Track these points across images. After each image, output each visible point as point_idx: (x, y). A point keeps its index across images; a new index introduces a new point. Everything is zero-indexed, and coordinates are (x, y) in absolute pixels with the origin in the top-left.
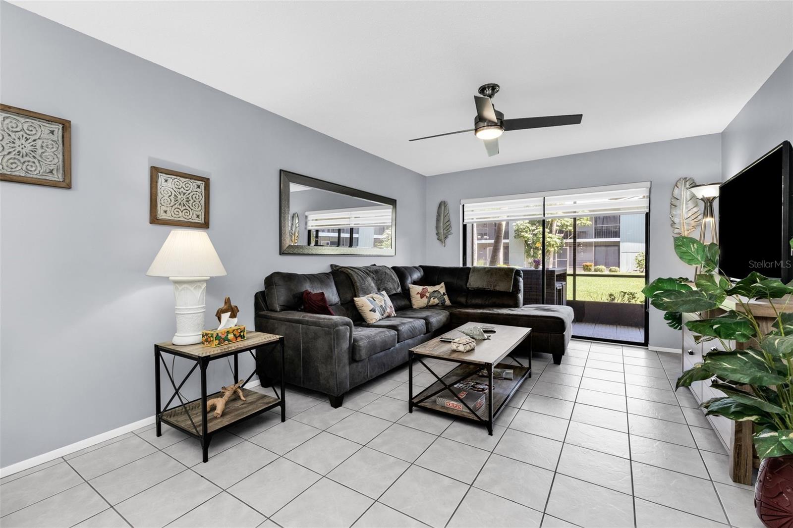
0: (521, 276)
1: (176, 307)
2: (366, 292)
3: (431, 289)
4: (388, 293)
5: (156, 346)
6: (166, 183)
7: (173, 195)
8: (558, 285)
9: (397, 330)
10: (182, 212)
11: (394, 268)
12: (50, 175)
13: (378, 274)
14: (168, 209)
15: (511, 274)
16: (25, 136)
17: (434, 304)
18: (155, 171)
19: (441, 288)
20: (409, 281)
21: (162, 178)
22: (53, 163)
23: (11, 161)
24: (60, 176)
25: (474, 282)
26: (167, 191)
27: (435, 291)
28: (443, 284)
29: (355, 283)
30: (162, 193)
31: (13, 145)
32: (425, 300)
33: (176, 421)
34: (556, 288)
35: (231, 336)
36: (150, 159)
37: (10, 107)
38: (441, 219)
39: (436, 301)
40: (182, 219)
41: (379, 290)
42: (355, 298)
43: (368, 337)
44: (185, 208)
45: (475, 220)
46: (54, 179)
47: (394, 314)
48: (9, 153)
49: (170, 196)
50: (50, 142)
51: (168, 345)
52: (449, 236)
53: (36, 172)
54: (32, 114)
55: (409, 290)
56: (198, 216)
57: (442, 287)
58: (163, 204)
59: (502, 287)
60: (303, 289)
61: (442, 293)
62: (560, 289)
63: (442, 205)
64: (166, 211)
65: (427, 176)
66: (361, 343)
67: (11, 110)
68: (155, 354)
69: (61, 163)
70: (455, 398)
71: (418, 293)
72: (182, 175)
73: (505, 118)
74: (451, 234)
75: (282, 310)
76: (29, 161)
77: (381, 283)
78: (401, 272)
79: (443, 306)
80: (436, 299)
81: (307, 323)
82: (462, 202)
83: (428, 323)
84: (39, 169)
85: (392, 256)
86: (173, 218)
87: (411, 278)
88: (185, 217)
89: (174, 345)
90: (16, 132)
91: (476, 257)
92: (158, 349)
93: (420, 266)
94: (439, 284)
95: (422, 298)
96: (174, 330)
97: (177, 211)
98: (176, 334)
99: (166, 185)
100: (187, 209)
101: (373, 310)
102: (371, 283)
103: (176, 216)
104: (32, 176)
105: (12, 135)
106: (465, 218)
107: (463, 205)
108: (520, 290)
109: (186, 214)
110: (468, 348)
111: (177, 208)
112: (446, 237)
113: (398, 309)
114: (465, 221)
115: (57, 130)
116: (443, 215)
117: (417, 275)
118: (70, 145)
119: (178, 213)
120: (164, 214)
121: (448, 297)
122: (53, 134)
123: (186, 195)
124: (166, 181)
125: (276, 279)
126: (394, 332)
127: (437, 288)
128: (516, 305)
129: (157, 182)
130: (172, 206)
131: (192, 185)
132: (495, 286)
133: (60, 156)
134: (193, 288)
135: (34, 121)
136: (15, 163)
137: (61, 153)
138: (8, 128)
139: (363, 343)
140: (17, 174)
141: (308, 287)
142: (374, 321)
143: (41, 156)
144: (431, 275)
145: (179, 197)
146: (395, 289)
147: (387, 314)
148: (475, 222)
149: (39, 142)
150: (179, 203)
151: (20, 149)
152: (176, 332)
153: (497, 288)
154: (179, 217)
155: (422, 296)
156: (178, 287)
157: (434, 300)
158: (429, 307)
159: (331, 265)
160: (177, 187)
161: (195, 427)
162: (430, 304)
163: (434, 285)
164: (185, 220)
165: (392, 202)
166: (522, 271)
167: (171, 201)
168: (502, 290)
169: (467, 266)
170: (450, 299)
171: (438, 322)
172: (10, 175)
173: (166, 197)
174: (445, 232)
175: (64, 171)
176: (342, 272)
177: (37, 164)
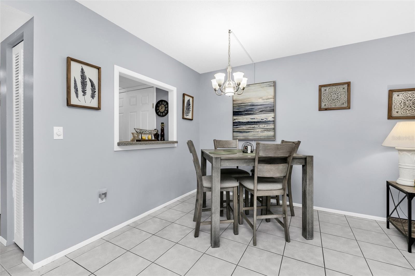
1: (399, 164)
5: (387, 182)
6: (398, 97)
7: (403, 102)
10: (409, 111)
12: (343, 105)
14: (399, 110)
16: (335, 93)
18: (391, 92)
21: (395, 94)
22: (344, 100)
23: (331, 103)
24: (346, 105)
26: (399, 101)
30: (396, 102)
31: (331, 97)
33: (396, 224)
36: (388, 86)
37: (330, 84)
40: (409, 115)
44: (411, 108)
46: (344, 106)
48: (330, 100)
49: (401, 103)
50: (343, 92)
51: (393, 183)
53: (338, 105)
54: (337, 84)
58: (396, 108)
64: (398, 112)
67: (331, 85)
68: (387, 186)
69: (347, 100)
72: (409, 90)
76: (336, 102)
84: (339, 103)
86: (402, 115)
88: (411, 113)
89: (397, 183)
90: (332, 92)
92: (388, 184)
96: (398, 176)
97: (405, 111)
98: (399, 178)
99: (400, 97)
100: (413, 109)
103: (404, 114)
104: (337, 107)
105: (331, 94)
109: (412, 111)
111: (405, 109)
115: (345, 87)
118: (350, 91)
119: (406, 112)
120: (397, 113)
122: (344, 89)
123: (412, 101)
124: (398, 95)
129: (392, 98)
130: (402, 109)
133: (347, 97)
134: (410, 154)
135: (338, 87)
136: (332, 103)
137: (347, 96)
138: (330, 92)
140: (332, 107)
143: (340, 99)
145: (407, 102)
149: (339, 94)
150: (407, 106)
151: (333, 98)
152: (399, 177)
154: (407, 114)
156: (400, 152)
160: (406, 97)
161: (405, 232)
164: (412, 115)
167: (401, 106)
172: (330, 108)
173: (398, 104)
175: (348, 102)
177: (339, 102)
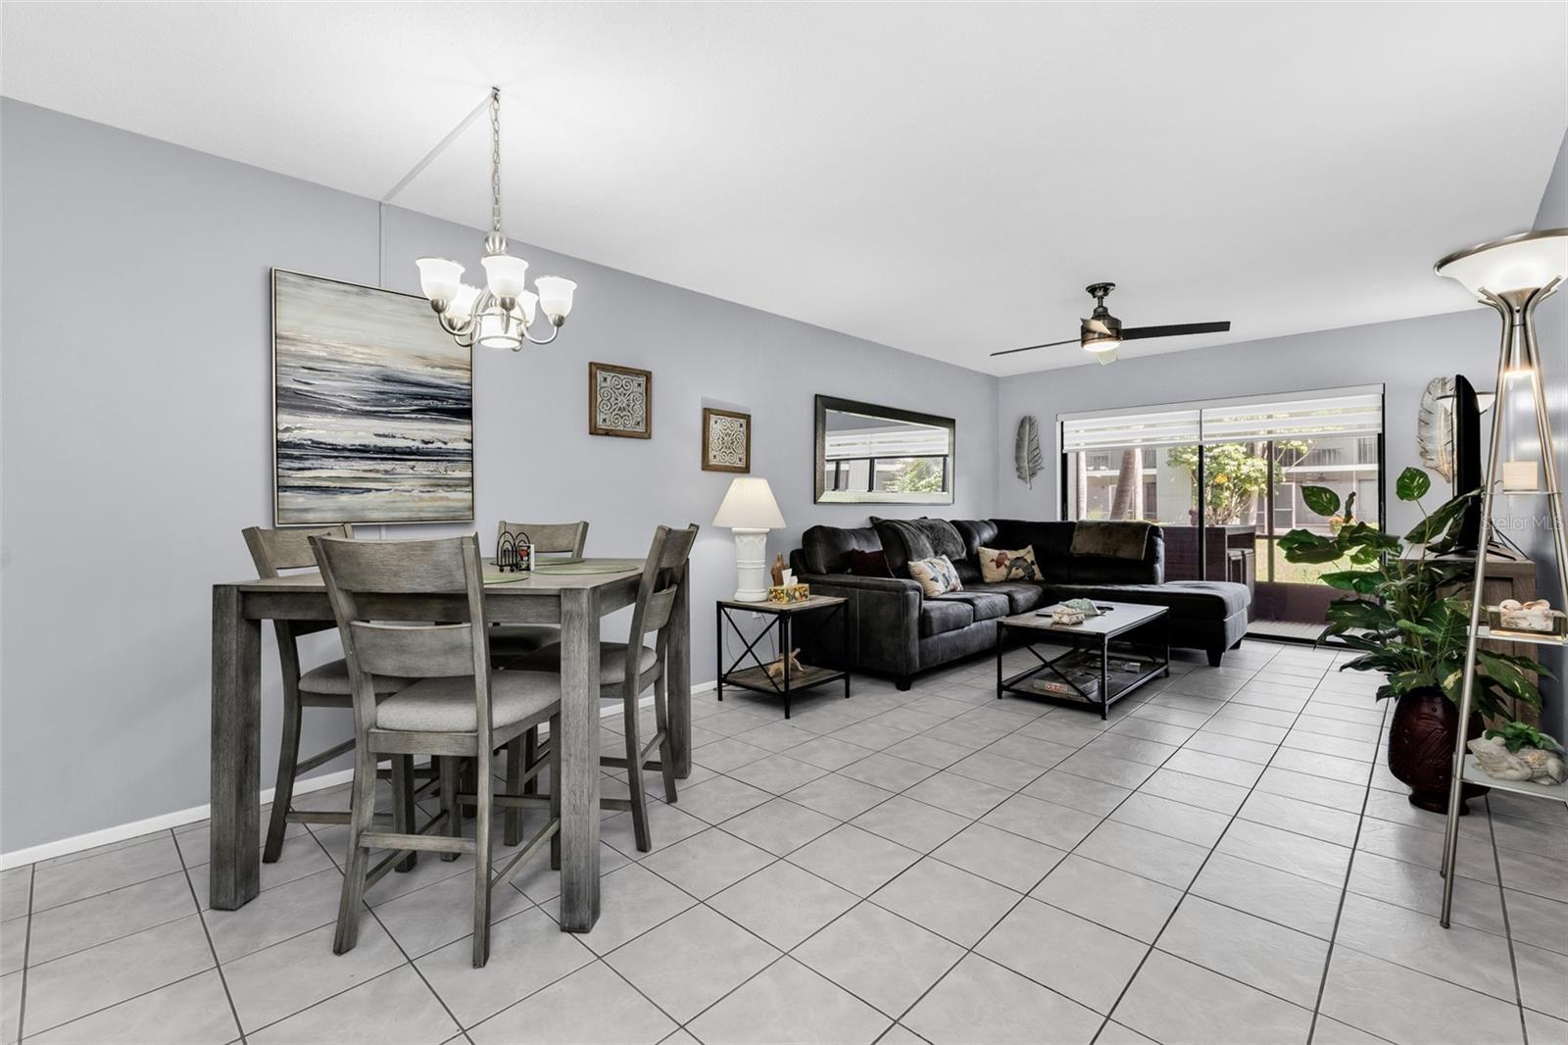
0: (1160, 536)
1: (737, 562)
2: (922, 556)
3: (1011, 554)
4: (950, 557)
5: (718, 602)
6: (715, 425)
7: (721, 437)
8: (1234, 554)
9: (973, 604)
10: (728, 456)
11: (953, 522)
12: (637, 426)
13: (933, 531)
14: (718, 454)
15: (1144, 534)
16: (624, 391)
17: (1017, 577)
18: (707, 413)
19: (1028, 554)
20: (977, 543)
21: (713, 418)
22: (639, 416)
23: (616, 417)
24: (644, 427)
25: (1080, 545)
26: (716, 434)
27: (1018, 558)
28: (1030, 547)
29: (907, 541)
30: (712, 436)
31: (617, 401)
32: (1003, 571)
33: (748, 681)
34: (1229, 558)
35: (797, 594)
36: (703, 400)
38: (1024, 444)
39: (1021, 573)
40: (728, 464)
41: (936, 553)
42: (909, 563)
43: (940, 608)
44: (730, 450)
45: (1082, 446)
46: (639, 430)
47: (960, 587)
48: (615, 409)
49: (719, 439)
50: (638, 394)
51: (731, 602)
52: (1039, 472)
53: (629, 425)
54: (628, 370)
55: (978, 555)
56: (740, 460)
57: (1029, 552)
58: (714, 448)
59: (1126, 552)
60: (850, 548)
61: (1030, 561)
62: (1238, 561)
63: (1026, 424)
64: (716, 456)
65: (999, 375)
66: (933, 614)
67: (616, 369)
69: (644, 413)
70: (1061, 680)
71: (993, 560)
72: (728, 413)
73: (1123, 327)
74: (1042, 468)
75: (828, 573)
76: (626, 415)
77: (938, 544)
78: (965, 529)
79: (1029, 580)
80: (1020, 570)
81: (867, 587)
82: (1061, 418)
83: (1012, 600)
84: (631, 421)
85: (949, 505)
86: (721, 464)
87: (980, 538)
88: (730, 461)
89: (737, 601)
90: (618, 387)
91: (1084, 504)
92: (720, 605)
93: (991, 520)
94: (1024, 547)
95: (998, 567)
96: (736, 587)
97: (724, 455)
98: (740, 590)
99: (717, 426)
100: (732, 452)
101: (935, 579)
102: (925, 543)
103: (723, 461)
104: (627, 429)
105: (617, 392)
106: (1065, 443)
107: (1062, 423)
108: (1158, 558)
109: (731, 457)
110: (1074, 619)
111: (724, 451)
112: (1033, 474)
113: (965, 582)
114: (1065, 448)
115: (642, 383)
116: (1027, 437)
117: (988, 534)
118: (651, 394)
119: (725, 457)
120: (715, 460)
121: (1039, 567)
122: (639, 387)
123: (731, 436)
124: (715, 422)
125: (819, 533)
126: (968, 607)
127: (1021, 553)
128: (1152, 581)
129: (708, 425)
130: (721, 450)
131: (737, 423)
132: (1115, 551)
133: (644, 408)
134: (753, 541)
135: (628, 377)
136: (619, 416)
137: (645, 404)
138: (614, 387)
139: (935, 615)
140: (620, 428)
141: (854, 545)
142: (937, 593)
143: (633, 410)
144: (1010, 534)
145: (726, 439)
146: (958, 552)
147: (952, 587)
148: (1082, 450)
149: (632, 396)
150: (726, 446)
151: (620, 405)
153: (1121, 554)
154: (726, 462)
155: (999, 564)
157: (1017, 571)
158: (1008, 581)
159: (871, 518)
160: (725, 428)
161: (775, 685)
162: (1011, 576)
163: (1016, 548)
164: (731, 465)
165: (949, 422)
166: (1162, 528)
167: (719, 444)
168: (1127, 557)
169: (1070, 520)
170: (1041, 571)
171: (1027, 600)
172: (615, 430)
173: (717, 440)
174: (1031, 465)
175: (646, 420)
176: (888, 527)
177: (630, 417)
